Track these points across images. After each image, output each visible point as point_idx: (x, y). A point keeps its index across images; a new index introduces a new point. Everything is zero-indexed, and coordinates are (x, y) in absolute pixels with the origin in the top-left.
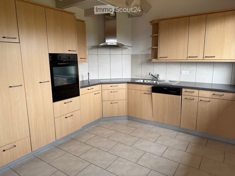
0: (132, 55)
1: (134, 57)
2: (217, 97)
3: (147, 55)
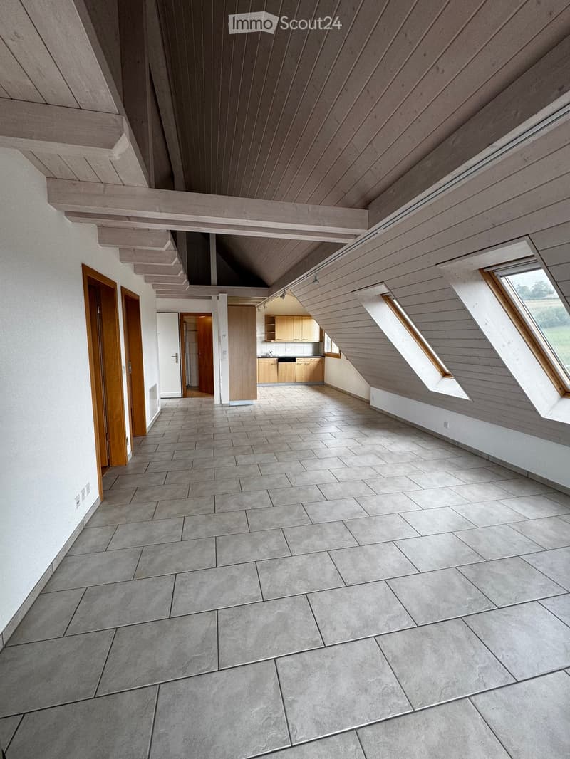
2: (313, 361)
3: (261, 338)
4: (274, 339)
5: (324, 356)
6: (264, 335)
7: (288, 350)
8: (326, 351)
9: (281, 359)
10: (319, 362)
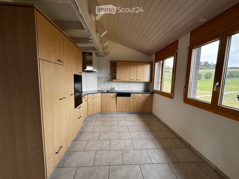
0: (98, 77)
1: (99, 78)
2: (144, 96)
3: (107, 77)
4: (115, 79)
5: (153, 92)
6: (109, 76)
7: (126, 86)
8: (155, 89)
9: (120, 94)
10: (149, 97)
